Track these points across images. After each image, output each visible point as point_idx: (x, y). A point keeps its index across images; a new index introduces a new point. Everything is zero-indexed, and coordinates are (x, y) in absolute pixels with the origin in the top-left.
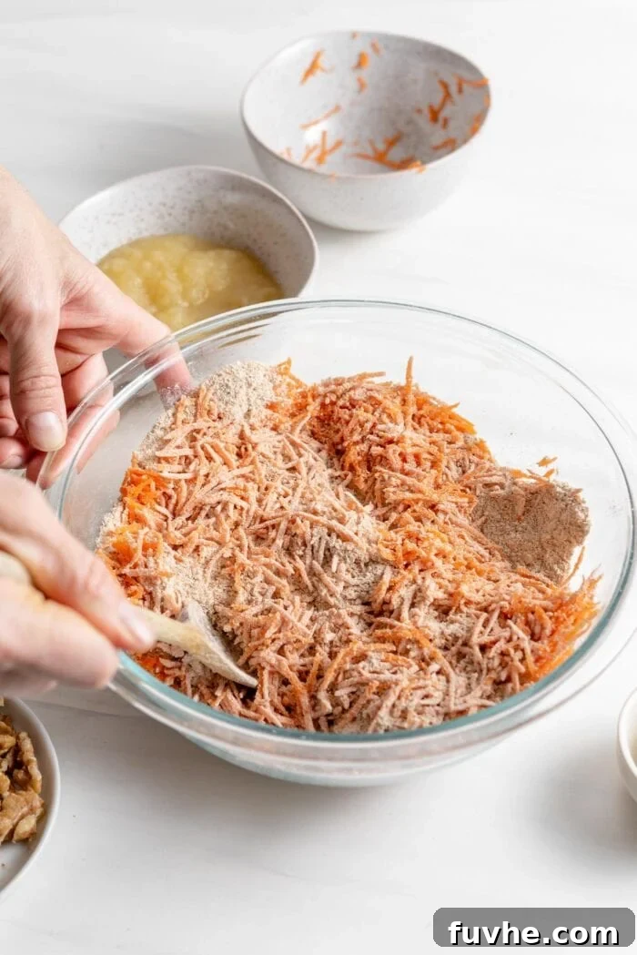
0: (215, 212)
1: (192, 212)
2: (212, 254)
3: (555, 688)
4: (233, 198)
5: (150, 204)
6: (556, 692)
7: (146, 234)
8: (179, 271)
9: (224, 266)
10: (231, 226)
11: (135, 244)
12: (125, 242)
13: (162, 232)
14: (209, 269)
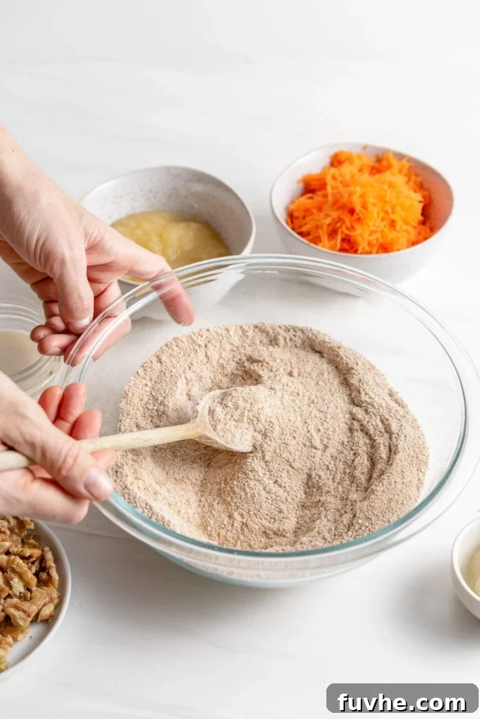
0: (186, 197)
1: (170, 197)
2: (183, 225)
3: (407, 525)
4: (198, 188)
5: (142, 190)
6: (408, 528)
7: (138, 211)
8: (160, 236)
9: (191, 234)
10: (196, 206)
11: (131, 217)
12: (123, 215)
13: (149, 210)
14: (181, 235)
